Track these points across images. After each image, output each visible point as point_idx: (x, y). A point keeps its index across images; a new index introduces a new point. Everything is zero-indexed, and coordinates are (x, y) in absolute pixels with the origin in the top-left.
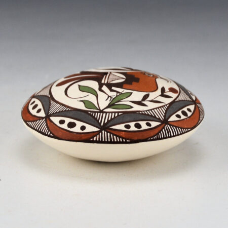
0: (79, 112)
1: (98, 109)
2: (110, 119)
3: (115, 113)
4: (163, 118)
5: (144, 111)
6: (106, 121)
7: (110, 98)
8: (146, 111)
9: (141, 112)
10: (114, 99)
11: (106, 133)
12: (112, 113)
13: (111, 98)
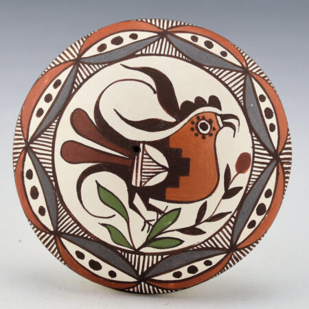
0: (104, 248)
1: (131, 248)
2: (150, 265)
3: (157, 254)
4: (229, 243)
5: (200, 244)
6: (145, 269)
7: (147, 225)
8: (203, 243)
9: (196, 246)
10: (153, 226)
11: (146, 285)
12: (153, 254)
13: (150, 225)
